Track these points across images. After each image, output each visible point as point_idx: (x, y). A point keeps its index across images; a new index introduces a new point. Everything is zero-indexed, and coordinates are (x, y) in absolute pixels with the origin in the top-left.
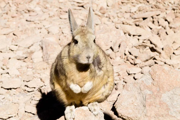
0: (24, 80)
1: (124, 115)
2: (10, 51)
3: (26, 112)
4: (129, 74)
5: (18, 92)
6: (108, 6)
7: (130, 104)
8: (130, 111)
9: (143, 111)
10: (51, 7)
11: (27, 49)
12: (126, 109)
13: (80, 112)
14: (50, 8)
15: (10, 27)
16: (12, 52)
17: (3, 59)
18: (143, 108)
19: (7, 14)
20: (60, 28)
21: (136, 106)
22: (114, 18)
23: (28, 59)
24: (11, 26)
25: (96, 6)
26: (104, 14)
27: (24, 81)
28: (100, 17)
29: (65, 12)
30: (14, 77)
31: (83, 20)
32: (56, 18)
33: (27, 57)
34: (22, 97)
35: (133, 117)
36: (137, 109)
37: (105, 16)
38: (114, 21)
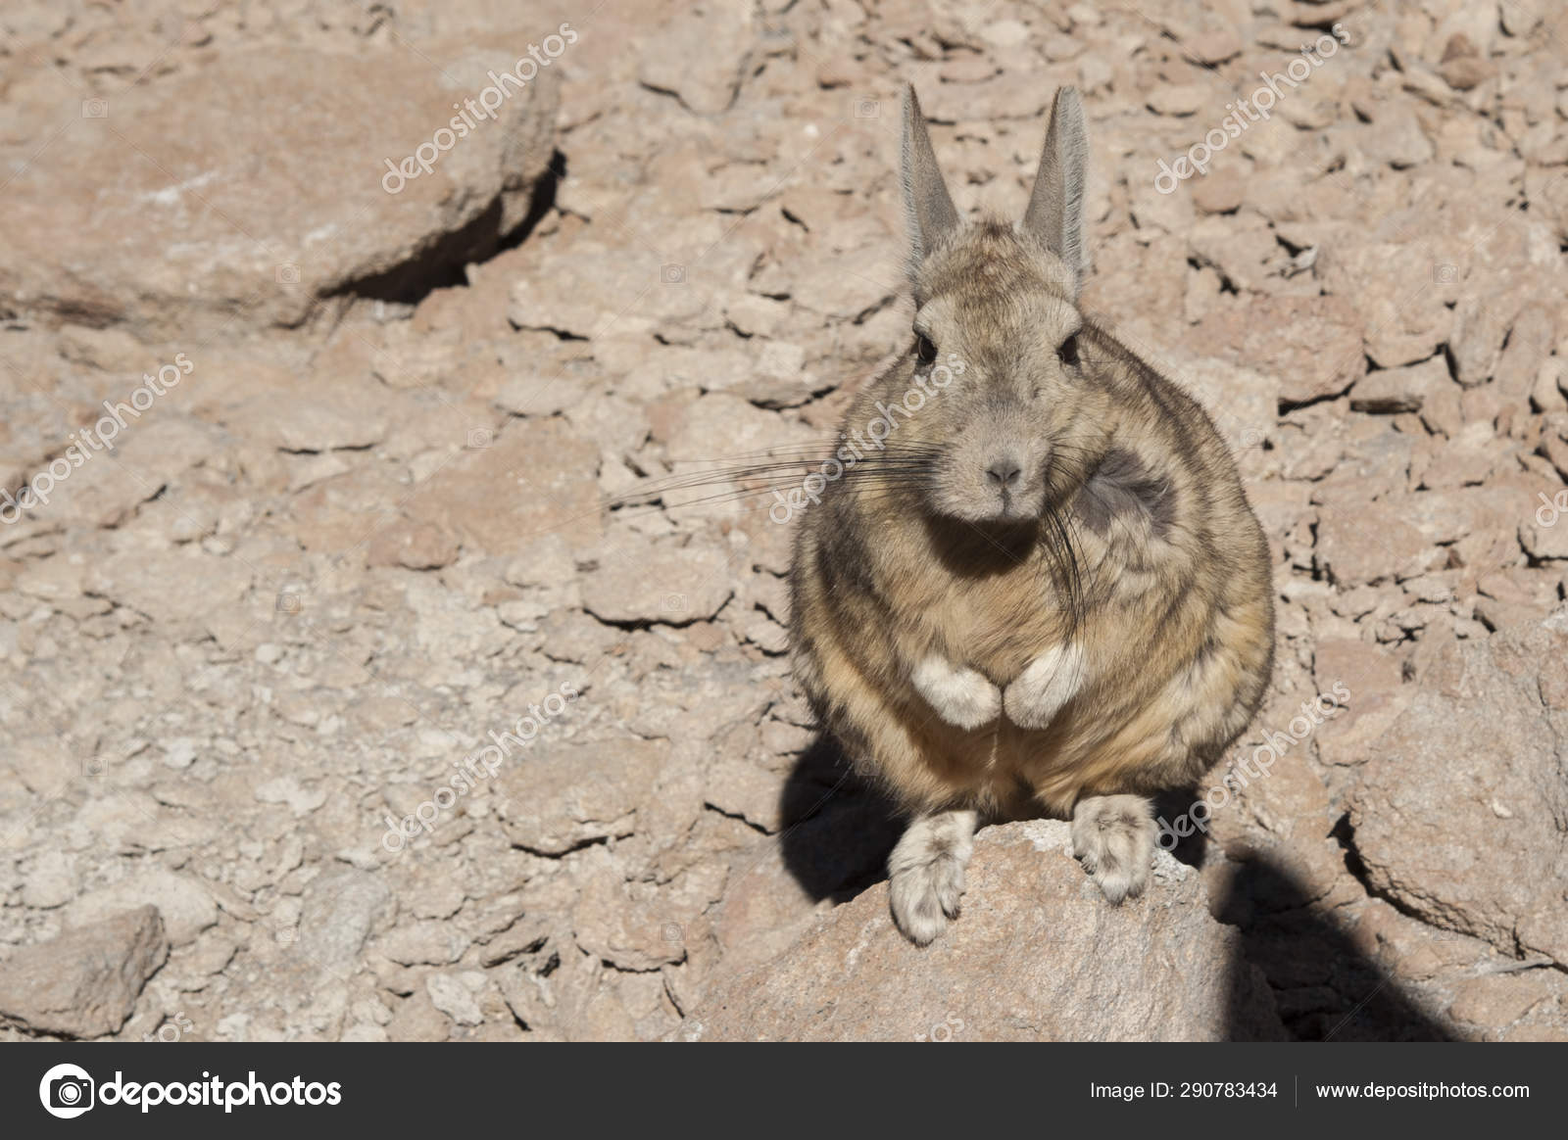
0: (758, 561)
1: (1410, 885)
2: (729, 335)
3: (709, 807)
4: (1534, 562)
5: (694, 652)
6: (1504, 30)
7: (1458, 799)
8: (1459, 854)
9: (1550, 866)
10: (1103, 24)
11: (848, 326)
12: (1430, 837)
13: (1008, 865)
14: (1092, 33)
15: (776, 157)
16: (742, 342)
17: (663, 391)
18: (1550, 843)
19: (794, 57)
20: (1125, 182)
21: (1501, 823)
22: (1532, 124)
23: (837, 403)
24: (785, 151)
25: (1423, 23)
26: (1467, 87)
27: (756, 569)
28: (1431, 114)
29: (1192, 62)
30: (695, 539)
31: (1303, 127)
32: (1119, 102)
33: (830, 390)
34: (711, 689)
35: (1472, 901)
36: (1506, 844)
37: (1468, 108)
38: (1526, 147)
